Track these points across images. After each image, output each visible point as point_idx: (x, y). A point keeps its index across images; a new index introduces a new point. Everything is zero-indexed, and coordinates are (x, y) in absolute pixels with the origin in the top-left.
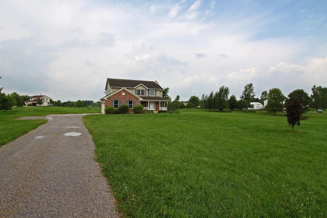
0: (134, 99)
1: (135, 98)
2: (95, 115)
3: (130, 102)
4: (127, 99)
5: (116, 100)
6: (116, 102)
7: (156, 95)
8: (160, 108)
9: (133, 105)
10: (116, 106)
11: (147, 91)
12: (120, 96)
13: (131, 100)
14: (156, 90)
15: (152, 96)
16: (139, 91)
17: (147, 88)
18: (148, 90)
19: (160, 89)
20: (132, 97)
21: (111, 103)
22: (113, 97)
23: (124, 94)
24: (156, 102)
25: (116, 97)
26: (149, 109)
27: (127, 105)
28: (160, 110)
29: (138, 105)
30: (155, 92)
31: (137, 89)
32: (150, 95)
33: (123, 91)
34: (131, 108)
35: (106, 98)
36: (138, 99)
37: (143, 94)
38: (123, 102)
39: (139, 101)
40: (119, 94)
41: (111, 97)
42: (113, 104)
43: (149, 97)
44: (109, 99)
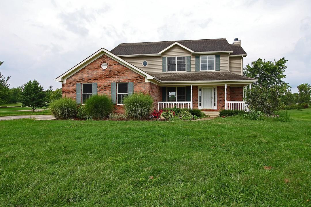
0: (131, 78)
1: (134, 75)
3: (123, 88)
4: (113, 79)
5: (86, 81)
6: (87, 88)
7: (218, 68)
8: (226, 102)
10: (86, 98)
11: (193, 60)
13: (123, 81)
14: (218, 56)
15: (207, 71)
16: (171, 60)
17: (192, 52)
18: (197, 56)
19: (230, 52)
20: (127, 74)
21: (76, 90)
22: (80, 75)
23: (104, 66)
24: (220, 89)
25: (87, 75)
26: (200, 105)
27: (114, 95)
28: (226, 109)
29: (144, 93)
30: (216, 61)
31: (167, 56)
32: (200, 71)
33: (103, 58)
34: (123, 103)
35: (63, 78)
36: (143, 77)
37: (182, 67)
38: (103, 87)
39: (146, 83)
40: (92, 67)
41: (74, 77)
42: (80, 93)
43: (198, 73)
44: (71, 81)
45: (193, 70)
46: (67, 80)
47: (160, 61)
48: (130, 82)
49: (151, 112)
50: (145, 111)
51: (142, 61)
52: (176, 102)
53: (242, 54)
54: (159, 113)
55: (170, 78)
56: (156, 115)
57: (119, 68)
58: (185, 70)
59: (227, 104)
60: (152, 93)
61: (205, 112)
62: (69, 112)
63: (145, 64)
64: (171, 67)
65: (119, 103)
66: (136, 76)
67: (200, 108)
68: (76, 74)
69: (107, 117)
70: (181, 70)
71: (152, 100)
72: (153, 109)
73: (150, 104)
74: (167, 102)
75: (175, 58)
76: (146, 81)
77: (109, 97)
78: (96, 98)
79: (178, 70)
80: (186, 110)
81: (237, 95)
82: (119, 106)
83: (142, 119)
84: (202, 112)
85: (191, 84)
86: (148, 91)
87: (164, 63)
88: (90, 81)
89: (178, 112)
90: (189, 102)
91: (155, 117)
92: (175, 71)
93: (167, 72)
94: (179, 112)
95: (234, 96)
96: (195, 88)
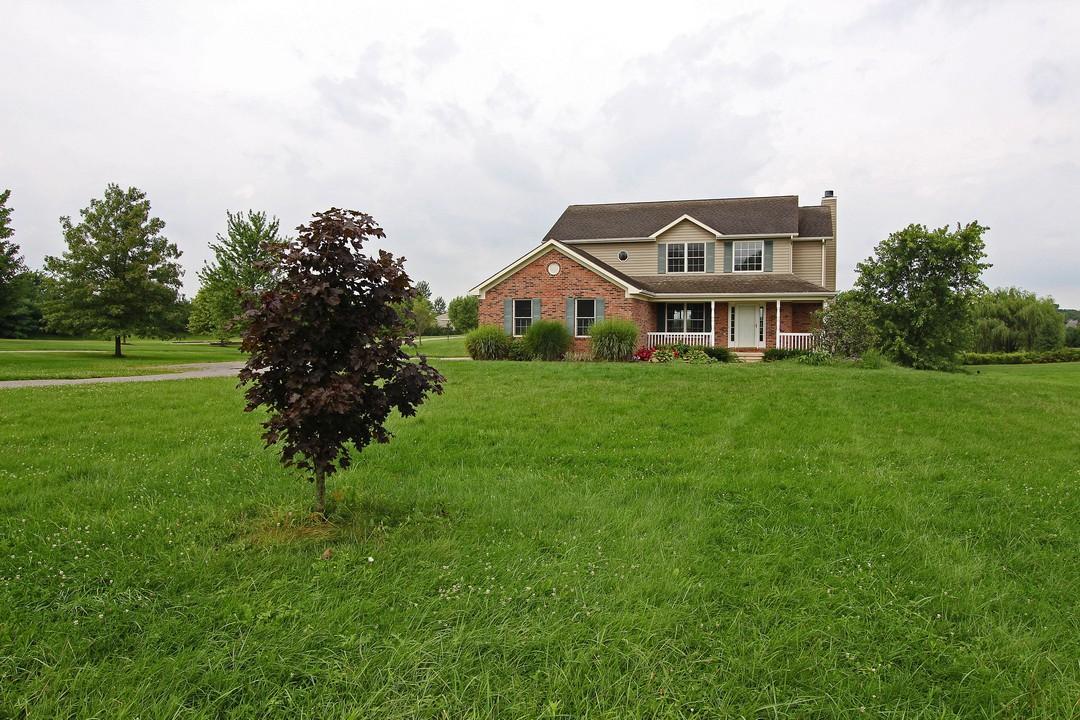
0: (601, 290)
1: (606, 285)
2: (449, 361)
3: (586, 308)
4: (568, 293)
5: (521, 296)
6: (523, 308)
7: (769, 266)
8: (778, 334)
9: (599, 320)
10: (521, 325)
11: (720, 250)
12: (536, 282)
13: (586, 296)
14: (769, 242)
15: (747, 272)
16: (675, 250)
17: (718, 234)
18: (728, 243)
19: (792, 235)
20: (593, 283)
21: (503, 311)
22: (510, 285)
23: (554, 269)
24: (770, 306)
25: (524, 285)
26: (733, 339)
27: (571, 320)
28: (778, 346)
29: (623, 318)
30: (765, 253)
31: (668, 241)
32: (733, 271)
33: (551, 256)
34: (587, 334)
35: (481, 289)
36: (621, 291)
37: (697, 264)
38: (550, 306)
39: (626, 299)
40: (533, 271)
41: (500, 288)
42: (510, 316)
43: (728, 277)
44: (495, 295)
45: (719, 270)
46: (488, 293)
47: (654, 252)
48: (598, 297)
49: (635, 351)
50: (625, 348)
51: (618, 251)
52: (685, 334)
53: (825, 236)
54: (649, 352)
55: (673, 287)
56: (645, 356)
57: (579, 274)
58: (703, 271)
59: (783, 338)
60: (637, 317)
61: (738, 354)
62: (498, 348)
63: (623, 257)
64: (675, 264)
65: (580, 333)
66: (610, 288)
67: (731, 345)
68: (505, 282)
69: (560, 358)
70: (696, 270)
71: (637, 328)
72: (639, 346)
73: (634, 336)
74: (666, 334)
75: (683, 245)
76: (627, 296)
77: (562, 322)
78: (541, 326)
79: (690, 269)
80: (700, 348)
82: (580, 339)
83: (620, 359)
84: (733, 353)
85: (712, 298)
86: (630, 313)
87: (661, 254)
88: (528, 296)
89: (683, 351)
90: (707, 334)
91: (642, 359)
92: (683, 271)
93: (666, 273)
94: (686, 351)
96: (722, 307)
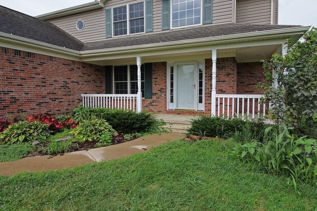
7: (209, 17)
11: (158, 7)
16: (119, 13)
26: (172, 101)
30: (205, 3)
31: (112, 6)
32: (171, 28)
45: (158, 30)
47: (101, 17)
51: (76, 22)
58: (144, 31)
64: (120, 29)
67: (170, 107)
70: (138, 31)
75: (125, 7)
79: (132, 32)
81: (258, 79)
87: (108, 19)
92: (126, 34)
93: (113, 37)
95: (252, 83)
